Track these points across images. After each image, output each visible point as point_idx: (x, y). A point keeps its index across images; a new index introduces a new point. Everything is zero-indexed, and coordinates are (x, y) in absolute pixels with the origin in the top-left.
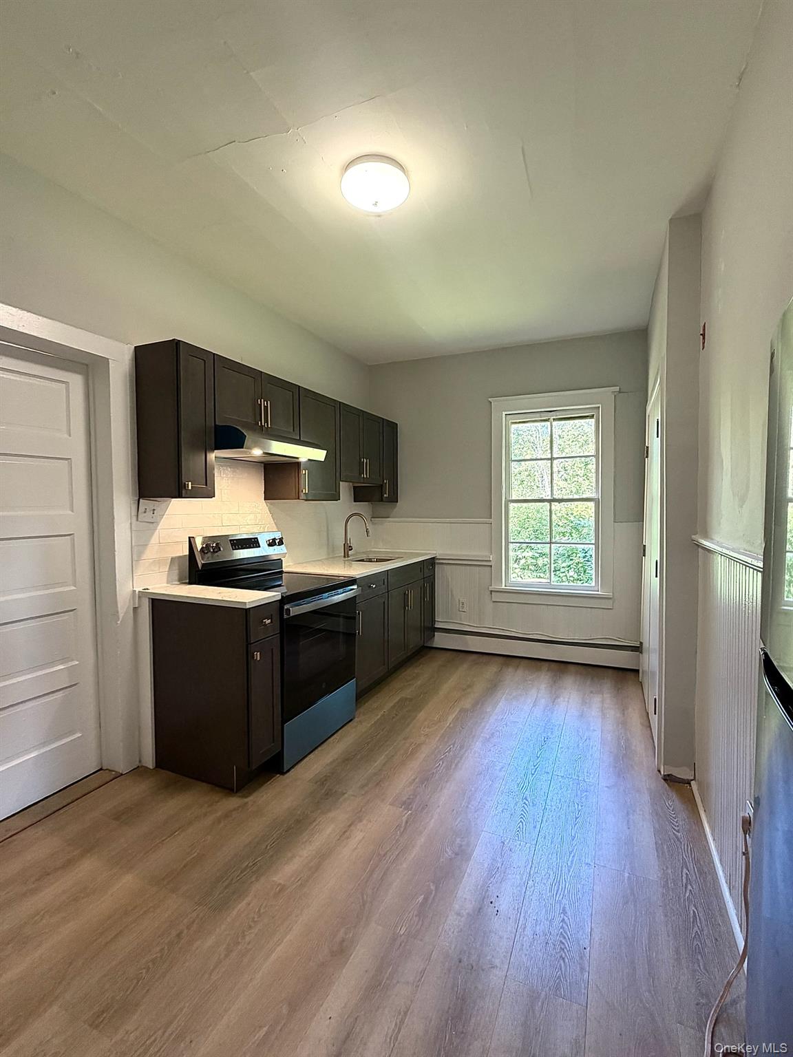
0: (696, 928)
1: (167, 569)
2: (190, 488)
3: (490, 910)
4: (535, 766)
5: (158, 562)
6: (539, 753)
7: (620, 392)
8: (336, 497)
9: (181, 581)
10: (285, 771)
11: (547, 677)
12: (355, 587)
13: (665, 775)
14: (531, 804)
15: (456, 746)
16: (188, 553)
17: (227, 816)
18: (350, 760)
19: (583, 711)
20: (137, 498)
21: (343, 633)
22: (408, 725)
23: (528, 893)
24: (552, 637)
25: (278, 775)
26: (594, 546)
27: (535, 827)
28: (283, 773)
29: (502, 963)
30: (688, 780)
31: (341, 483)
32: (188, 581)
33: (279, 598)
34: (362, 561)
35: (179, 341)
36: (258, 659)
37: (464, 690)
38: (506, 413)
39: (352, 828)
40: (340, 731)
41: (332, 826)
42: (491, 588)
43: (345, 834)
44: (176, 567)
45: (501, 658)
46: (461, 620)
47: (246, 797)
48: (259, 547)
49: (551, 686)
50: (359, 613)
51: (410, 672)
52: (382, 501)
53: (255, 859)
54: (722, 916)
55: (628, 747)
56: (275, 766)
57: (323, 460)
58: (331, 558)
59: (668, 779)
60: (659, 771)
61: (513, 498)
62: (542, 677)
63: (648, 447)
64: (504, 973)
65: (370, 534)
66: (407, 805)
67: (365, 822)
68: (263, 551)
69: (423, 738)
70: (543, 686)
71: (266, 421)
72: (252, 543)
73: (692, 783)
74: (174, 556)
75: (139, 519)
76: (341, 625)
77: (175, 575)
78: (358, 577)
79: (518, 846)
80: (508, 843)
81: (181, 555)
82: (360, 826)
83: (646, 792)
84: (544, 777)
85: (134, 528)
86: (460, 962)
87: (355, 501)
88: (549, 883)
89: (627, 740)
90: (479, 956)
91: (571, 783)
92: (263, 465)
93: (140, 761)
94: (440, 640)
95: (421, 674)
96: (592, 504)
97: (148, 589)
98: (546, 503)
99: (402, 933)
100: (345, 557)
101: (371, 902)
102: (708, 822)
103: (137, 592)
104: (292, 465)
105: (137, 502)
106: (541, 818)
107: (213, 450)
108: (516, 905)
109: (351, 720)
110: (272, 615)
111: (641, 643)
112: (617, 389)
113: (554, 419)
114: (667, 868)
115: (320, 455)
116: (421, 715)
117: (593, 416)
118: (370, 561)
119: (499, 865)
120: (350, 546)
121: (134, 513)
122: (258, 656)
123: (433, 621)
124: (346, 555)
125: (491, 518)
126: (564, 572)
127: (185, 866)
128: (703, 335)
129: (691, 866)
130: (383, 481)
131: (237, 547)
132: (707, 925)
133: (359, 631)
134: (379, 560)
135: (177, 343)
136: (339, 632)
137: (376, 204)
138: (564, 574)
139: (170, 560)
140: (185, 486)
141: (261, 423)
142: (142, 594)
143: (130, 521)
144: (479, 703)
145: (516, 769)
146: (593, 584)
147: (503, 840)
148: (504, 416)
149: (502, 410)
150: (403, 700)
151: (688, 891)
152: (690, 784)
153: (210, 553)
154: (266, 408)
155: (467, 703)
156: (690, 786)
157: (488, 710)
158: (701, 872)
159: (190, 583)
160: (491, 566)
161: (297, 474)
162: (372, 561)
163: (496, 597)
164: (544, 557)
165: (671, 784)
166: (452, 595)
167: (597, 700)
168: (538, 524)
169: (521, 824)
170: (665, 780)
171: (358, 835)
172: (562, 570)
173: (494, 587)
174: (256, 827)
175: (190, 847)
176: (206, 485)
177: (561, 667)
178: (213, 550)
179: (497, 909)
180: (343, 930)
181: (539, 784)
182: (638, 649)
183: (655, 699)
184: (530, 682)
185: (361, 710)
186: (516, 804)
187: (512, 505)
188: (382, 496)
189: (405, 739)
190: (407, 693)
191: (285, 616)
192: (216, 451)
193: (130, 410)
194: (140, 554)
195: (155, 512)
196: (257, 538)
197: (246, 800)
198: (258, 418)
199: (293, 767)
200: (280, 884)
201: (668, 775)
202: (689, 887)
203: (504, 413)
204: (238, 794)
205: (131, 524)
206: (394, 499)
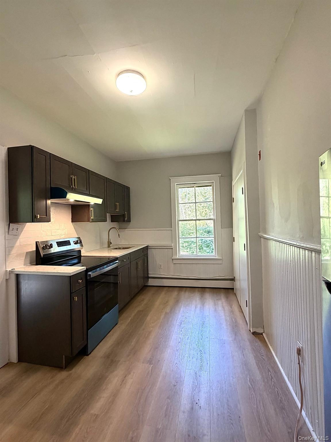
0: (279, 398)
1: (24, 258)
2: (39, 218)
3: (196, 407)
4: (201, 335)
5: (19, 255)
6: (202, 329)
7: (221, 176)
8: (105, 221)
9: (32, 264)
10: (89, 353)
11: (198, 294)
12: (117, 261)
13: (253, 332)
14: (204, 353)
15: (166, 330)
16: (35, 250)
17: (62, 382)
18: (120, 343)
19: (216, 308)
20: (8, 223)
21: (113, 283)
22: (144, 322)
23: (211, 395)
24: (199, 277)
25: (85, 356)
26: (213, 238)
27: (207, 363)
28: (88, 355)
29: (207, 432)
30: (261, 333)
31: (107, 214)
32: (35, 263)
33: (85, 269)
34: (116, 249)
35: (33, 146)
36: (76, 300)
37: (165, 304)
38: (177, 184)
39: (126, 378)
40: (112, 330)
41: (117, 378)
42: (172, 258)
43: (123, 381)
44: (29, 257)
45: (178, 288)
46: (160, 273)
47: (71, 370)
48: (71, 245)
49: (201, 299)
50: (119, 273)
51: (140, 298)
52: (124, 221)
53: (80, 404)
54: (287, 390)
55: (236, 322)
56: (84, 352)
57: (101, 203)
58: (102, 248)
59: (254, 333)
60: (250, 331)
61: (181, 219)
62: (196, 294)
63: (233, 198)
64: (209, 437)
65: (120, 237)
66: (150, 362)
67: (132, 374)
68: (73, 246)
69: (151, 329)
70: (198, 299)
71: (75, 186)
72: (67, 243)
73: (263, 334)
74: (27, 251)
75: (10, 234)
76: (111, 279)
77: (28, 262)
78: (118, 257)
79: (202, 374)
80: (198, 373)
81: (31, 250)
82: (130, 376)
83: (247, 341)
84: (207, 340)
85: (6, 238)
86: (189, 436)
87: (111, 222)
88: (219, 388)
89: (235, 319)
90: (197, 431)
91: (218, 341)
92: (71, 206)
93: (9, 360)
94: (151, 282)
95: (145, 298)
96: (212, 221)
97: (14, 269)
98: (194, 221)
99: (160, 427)
100: (108, 247)
101: (142, 415)
102: (273, 350)
103: (8, 271)
104: (86, 206)
105: (8, 225)
106: (209, 359)
107: (49, 199)
108: (207, 402)
109: (117, 324)
110: (82, 278)
111: (234, 277)
112: (220, 175)
113: (196, 187)
114: (263, 373)
115: (99, 201)
116: (148, 318)
117: (211, 185)
118: (120, 249)
119: (196, 384)
120: (111, 242)
121: (7, 230)
122: (76, 299)
123: (148, 274)
124: (109, 246)
125: (172, 228)
126: (194, 249)
127: (42, 414)
128: (260, 155)
129: (271, 370)
130: (125, 213)
131: (60, 246)
132: (283, 396)
133: (120, 281)
134: (124, 248)
135: (32, 147)
136: (110, 283)
137: (131, 91)
138: (194, 250)
139: (25, 254)
140: (36, 217)
141: (72, 187)
142: (11, 272)
143: (4, 235)
144: (173, 309)
145: (194, 338)
146: (214, 254)
147: (195, 372)
148: (176, 185)
149: (175, 182)
150: (139, 312)
151: (273, 382)
152: (262, 334)
153: (47, 249)
154: (74, 179)
155: (168, 310)
156: (263, 335)
157: (177, 312)
158: (275, 372)
159: (37, 264)
160: (172, 248)
161: (88, 210)
162: (121, 249)
163: (175, 262)
164: (186, 243)
165: (255, 335)
166: (156, 261)
167: (220, 302)
168: (183, 229)
169: (201, 363)
170: (253, 334)
171: (130, 381)
172: (193, 248)
173: (174, 257)
174: (78, 386)
175: (44, 403)
176: (46, 216)
177: (203, 289)
178: (49, 247)
179: (199, 406)
180: (131, 433)
181: (205, 343)
182: (233, 280)
183: (247, 301)
184: (192, 298)
185: (121, 318)
186: (197, 354)
187: (180, 222)
188: (124, 219)
189: (144, 329)
190: (140, 308)
191: (88, 278)
192: (51, 199)
193: (5, 179)
194: (10, 251)
195: (18, 230)
196: (69, 241)
197: (70, 372)
198: (71, 184)
199: (92, 351)
200: (95, 414)
201: (254, 332)
202: (273, 380)
203: (176, 184)
204: (65, 370)
205: (5, 236)
206: (129, 220)
